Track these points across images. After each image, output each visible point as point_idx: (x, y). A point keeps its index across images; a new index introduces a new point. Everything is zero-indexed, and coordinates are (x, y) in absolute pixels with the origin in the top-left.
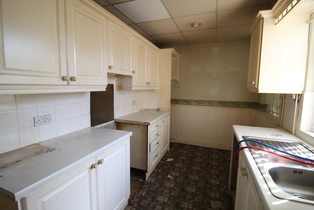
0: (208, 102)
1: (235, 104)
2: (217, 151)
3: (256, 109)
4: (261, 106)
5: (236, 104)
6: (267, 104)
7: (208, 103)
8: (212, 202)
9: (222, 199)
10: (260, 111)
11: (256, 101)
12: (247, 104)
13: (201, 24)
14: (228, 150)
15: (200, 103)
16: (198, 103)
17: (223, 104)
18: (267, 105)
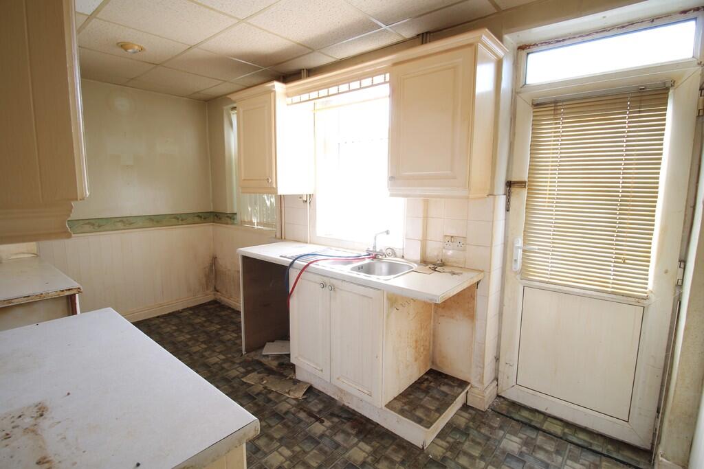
0: (122, 221)
1: (178, 219)
2: (162, 320)
3: (214, 222)
4: (228, 217)
5: (180, 219)
6: (235, 211)
7: (120, 224)
8: (244, 380)
9: (250, 368)
10: (227, 224)
11: (212, 210)
12: (198, 216)
13: (145, 50)
14: (179, 311)
15: (99, 226)
16: (93, 225)
17: (156, 221)
18: (236, 214)
